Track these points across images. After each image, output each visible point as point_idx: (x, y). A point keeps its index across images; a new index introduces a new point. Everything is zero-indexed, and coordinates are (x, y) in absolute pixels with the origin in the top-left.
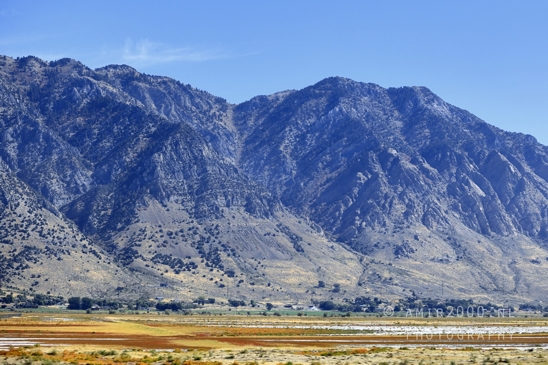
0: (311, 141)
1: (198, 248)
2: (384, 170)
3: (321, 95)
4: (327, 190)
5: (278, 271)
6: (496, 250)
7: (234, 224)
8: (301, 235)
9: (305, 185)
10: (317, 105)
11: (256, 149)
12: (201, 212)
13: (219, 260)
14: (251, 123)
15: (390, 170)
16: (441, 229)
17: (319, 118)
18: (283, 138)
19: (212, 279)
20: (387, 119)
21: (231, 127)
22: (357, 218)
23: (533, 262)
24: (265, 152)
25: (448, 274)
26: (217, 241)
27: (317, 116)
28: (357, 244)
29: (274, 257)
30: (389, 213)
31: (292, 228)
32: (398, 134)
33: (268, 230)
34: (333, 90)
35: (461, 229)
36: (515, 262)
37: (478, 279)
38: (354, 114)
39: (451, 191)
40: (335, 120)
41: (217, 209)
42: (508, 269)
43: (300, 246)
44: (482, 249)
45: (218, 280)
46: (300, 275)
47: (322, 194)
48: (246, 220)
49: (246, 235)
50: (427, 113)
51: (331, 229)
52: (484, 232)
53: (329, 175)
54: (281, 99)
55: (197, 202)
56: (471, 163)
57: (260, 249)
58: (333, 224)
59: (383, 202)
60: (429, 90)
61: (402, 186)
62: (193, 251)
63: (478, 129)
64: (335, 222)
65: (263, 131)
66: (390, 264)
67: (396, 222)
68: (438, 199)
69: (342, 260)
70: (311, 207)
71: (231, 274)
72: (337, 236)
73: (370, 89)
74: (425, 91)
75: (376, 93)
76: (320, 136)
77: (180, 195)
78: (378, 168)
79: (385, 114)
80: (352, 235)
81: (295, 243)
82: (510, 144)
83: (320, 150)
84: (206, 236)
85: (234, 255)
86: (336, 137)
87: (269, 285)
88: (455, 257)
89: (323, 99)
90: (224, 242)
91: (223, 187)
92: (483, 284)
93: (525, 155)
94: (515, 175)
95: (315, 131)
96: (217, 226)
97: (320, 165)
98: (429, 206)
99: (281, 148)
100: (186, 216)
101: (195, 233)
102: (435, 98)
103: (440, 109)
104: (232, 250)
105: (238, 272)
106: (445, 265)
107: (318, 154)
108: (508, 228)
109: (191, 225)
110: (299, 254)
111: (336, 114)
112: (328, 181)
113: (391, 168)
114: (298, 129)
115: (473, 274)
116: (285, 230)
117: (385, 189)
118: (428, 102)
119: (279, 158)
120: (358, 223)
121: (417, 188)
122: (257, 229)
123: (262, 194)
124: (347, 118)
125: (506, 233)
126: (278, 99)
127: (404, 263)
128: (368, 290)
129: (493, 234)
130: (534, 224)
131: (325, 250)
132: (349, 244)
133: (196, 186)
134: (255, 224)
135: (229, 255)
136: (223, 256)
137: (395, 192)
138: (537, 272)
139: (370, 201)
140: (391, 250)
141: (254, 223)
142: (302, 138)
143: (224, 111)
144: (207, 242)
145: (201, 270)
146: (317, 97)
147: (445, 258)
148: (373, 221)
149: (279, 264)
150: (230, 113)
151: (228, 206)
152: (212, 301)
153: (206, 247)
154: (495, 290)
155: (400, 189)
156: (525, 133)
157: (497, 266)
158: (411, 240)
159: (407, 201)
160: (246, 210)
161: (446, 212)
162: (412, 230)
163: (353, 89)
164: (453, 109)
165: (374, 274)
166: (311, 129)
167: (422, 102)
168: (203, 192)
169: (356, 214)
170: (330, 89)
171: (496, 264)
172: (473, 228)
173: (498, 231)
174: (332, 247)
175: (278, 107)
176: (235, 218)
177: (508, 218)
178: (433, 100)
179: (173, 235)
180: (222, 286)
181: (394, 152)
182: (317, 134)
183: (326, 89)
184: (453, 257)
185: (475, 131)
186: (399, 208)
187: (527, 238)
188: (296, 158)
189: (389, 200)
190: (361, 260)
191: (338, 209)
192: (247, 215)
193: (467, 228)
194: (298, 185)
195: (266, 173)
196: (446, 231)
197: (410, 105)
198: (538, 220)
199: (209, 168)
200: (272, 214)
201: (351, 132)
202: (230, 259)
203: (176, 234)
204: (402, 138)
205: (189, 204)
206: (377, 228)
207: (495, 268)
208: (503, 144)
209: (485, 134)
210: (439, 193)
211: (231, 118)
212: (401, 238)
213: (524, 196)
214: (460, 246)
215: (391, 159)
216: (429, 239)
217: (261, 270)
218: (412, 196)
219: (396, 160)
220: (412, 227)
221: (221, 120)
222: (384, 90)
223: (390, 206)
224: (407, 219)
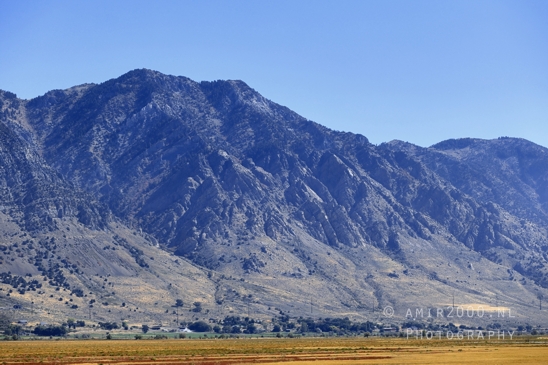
0: (124, 141)
1: (36, 265)
2: (215, 175)
3: (128, 90)
4: (153, 198)
5: (128, 289)
6: (348, 263)
7: (70, 236)
8: (141, 248)
9: (125, 191)
10: (125, 101)
11: (59, 150)
12: (33, 224)
13: (62, 278)
14: (49, 121)
15: (222, 175)
16: (286, 240)
17: (129, 116)
18: (91, 139)
19: (61, 299)
20: (204, 116)
21: (27, 126)
22: (195, 228)
23: (391, 275)
24: (72, 153)
25: (305, 291)
26: (56, 256)
27: (127, 113)
28: (199, 257)
29: (118, 274)
30: (230, 223)
31: (129, 240)
32: (219, 134)
33: (105, 242)
34: (141, 84)
35: (307, 240)
36: (371, 276)
37: (337, 294)
38: (169, 111)
39: (290, 198)
40: (148, 118)
41: (50, 219)
42: (366, 284)
43: (142, 261)
44: (334, 262)
45: (68, 300)
46: (152, 293)
47: (148, 202)
48: (81, 232)
49: (85, 249)
50: (248, 110)
51: (165, 241)
52: (331, 243)
53: (152, 181)
54: (80, 95)
55: (27, 211)
56: (304, 166)
57: (102, 265)
58: (167, 236)
59: (221, 210)
60: (245, 85)
61: (238, 192)
62: (32, 268)
63: (304, 128)
64: (168, 233)
65: (65, 130)
66: (242, 280)
67: (239, 232)
68: (279, 207)
69: (189, 275)
70: (137, 216)
71: (79, 293)
72: (174, 249)
73: (181, 83)
74: (241, 84)
75: (188, 87)
76: (134, 136)
77: (7, 204)
78: (209, 173)
79: (201, 111)
80: (192, 247)
81: (137, 258)
82: (340, 145)
83: (137, 151)
84: (44, 250)
85: (77, 271)
86: (153, 136)
87: (124, 305)
88: (307, 271)
89: (131, 95)
90: (63, 258)
91: (52, 195)
92: (344, 301)
93: (358, 156)
94: (353, 179)
95: (128, 131)
96: (53, 239)
97: (139, 169)
98: (269, 214)
99: (91, 150)
100: (17, 228)
101: (31, 248)
102: (253, 93)
103: (259, 105)
104: (74, 267)
105: (86, 292)
106: (299, 281)
107: (134, 157)
108: (356, 238)
109: (25, 239)
110: (144, 269)
111: (150, 112)
112: (152, 186)
113: (224, 171)
114: (107, 128)
115: (330, 290)
116: (122, 242)
117: (223, 196)
118: (246, 98)
119: (90, 161)
120: (197, 233)
121: (255, 195)
122: (95, 241)
123: (92, 203)
124: (163, 116)
125: (355, 244)
126: (76, 94)
127: (256, 279)
128: (231, 309)
129: (341, 245)
130: (382, 234)
131: (169, 264)
132: (190, 258)
133: (22, 194)
134: (92, 237)
135: (71, 272)
136: (66, 273)
137: (231, 199)
138: (398, 287)
139: (208, 210)
140: (238, 264)
141: (91, 235)
142: (112, 139)
143: (17, 108)
144: (46, 258)
145: (47, 290)
146: (125, 91)
147: (297, 272)
148: (214, 232)
149: (127, 281)
150: (22, 110)
151: (60, 216)
152: (82, 324)
153: (45, 263)
154: (359, 307)
155: (236, 196)
156: (356, 133)
157: (353, 280)
158: (258, 252)
159: (245, 209)
160: (79, 221)
161: (289, 221)
162: (257, 241)
163: (163, 83)
164: (273, 106)
165: (230, 291)
166: (122, 128)
167: (241, 98)
168: (31, 201)
169: (194, 224)
170: (138, 82)
171: (351, 277)
172: (320, 239)
173: (347, 242)
174: (176, 261)
175: (79, 102)
176: (69, 230)
177: (355, 227)
178: (251, 95)
179: (7, 251)
180: (75, 307)
181: (225, 154)
182: (130, 134)
183: (133, 83)
184: (305, 272)
185: (300, 130)
186: (240, 218)
187: (376, 249)
188: (109, 161)
189: (228, 208)
190: (210, 276)
191: (170, 218)
192: (82, 227)
193: (313, 239)
194: (116, 192)
195: (77, 178)
196: (291, 242)
197: (227, 102)
198: (385, 229)
199: (34, 174)
200: (106, 225)
201: (171, 132)
202: (73, 276)
203: (10, 249)
204: (225, 138)
205: (18, 214)
206: (219, 240)
207: (352, 284)
208: (333, 145)
209: (312, 134)
210: (277, 200)
211: (24, 116)
212: (247, 250)
213: (367, 203)
214: (309, 259)
215: (223, 162)
216: (276, 251)
217: (109, 289)
218: (250, 203)
219: (229, 163)
220: (256, 238)
221: (15, 118)
222: (196, 84)
223: (231, 215)
224: (251, 230)
